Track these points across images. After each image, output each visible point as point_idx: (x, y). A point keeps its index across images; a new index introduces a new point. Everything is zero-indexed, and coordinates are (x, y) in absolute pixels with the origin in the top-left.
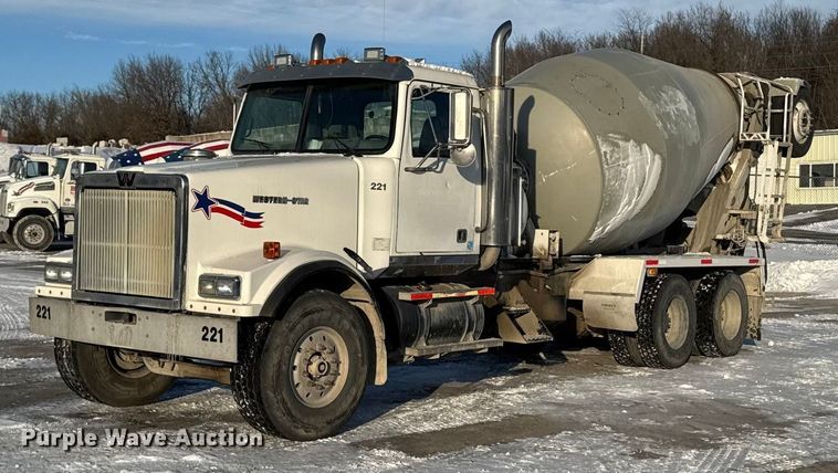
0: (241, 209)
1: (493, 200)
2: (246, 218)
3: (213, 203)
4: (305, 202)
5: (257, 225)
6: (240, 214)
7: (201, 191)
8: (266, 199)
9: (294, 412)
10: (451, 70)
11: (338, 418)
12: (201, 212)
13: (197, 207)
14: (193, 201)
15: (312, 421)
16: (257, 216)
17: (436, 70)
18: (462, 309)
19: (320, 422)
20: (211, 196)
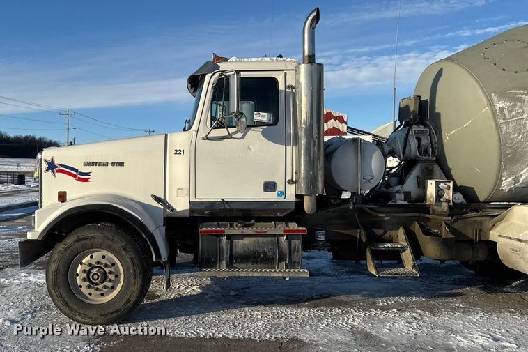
0: (76, 170)
1: (302, 158)
2: (79, 176)
3: (58, 167)
4: (122, 164)
5: (87, 180)
6: (75, 173)
7: (49, 160)
8: (93, 164)
9: (71, 305)
10: (260, 59)
11: (112, 313)
12: (50, 173)
13: (47, 170)
14: (45, 166)
15: (87, 313)
16: (87, 174)
17: (258, 61)
18: (273, 243)
19: (94, 314)
20: (56, 162)
